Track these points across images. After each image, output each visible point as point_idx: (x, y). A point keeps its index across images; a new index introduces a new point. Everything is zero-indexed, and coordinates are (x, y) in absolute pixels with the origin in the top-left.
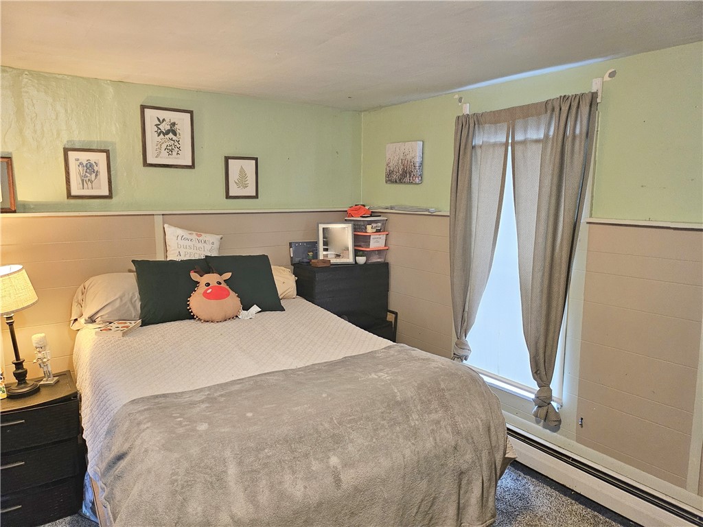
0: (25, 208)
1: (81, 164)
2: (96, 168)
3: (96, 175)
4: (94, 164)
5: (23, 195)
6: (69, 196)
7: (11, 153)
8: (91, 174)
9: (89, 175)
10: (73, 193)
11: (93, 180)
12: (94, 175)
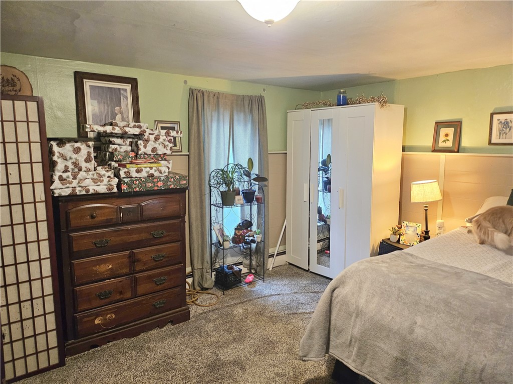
0: (465, 150)
1: (501, 122)
2: (510, 125)
3: (510, 129)
4: (509, 122)
5: (465, 143)
6: (490, 143)
7: (462, 119)
8: (506, 129)
9: (504, 129)
10: (493, 142)
11: (507, 132)
12: (508, 129)
